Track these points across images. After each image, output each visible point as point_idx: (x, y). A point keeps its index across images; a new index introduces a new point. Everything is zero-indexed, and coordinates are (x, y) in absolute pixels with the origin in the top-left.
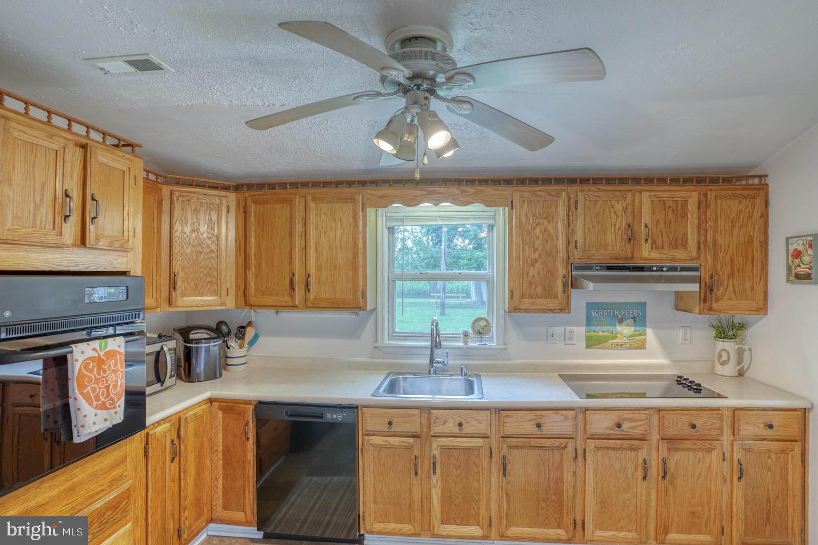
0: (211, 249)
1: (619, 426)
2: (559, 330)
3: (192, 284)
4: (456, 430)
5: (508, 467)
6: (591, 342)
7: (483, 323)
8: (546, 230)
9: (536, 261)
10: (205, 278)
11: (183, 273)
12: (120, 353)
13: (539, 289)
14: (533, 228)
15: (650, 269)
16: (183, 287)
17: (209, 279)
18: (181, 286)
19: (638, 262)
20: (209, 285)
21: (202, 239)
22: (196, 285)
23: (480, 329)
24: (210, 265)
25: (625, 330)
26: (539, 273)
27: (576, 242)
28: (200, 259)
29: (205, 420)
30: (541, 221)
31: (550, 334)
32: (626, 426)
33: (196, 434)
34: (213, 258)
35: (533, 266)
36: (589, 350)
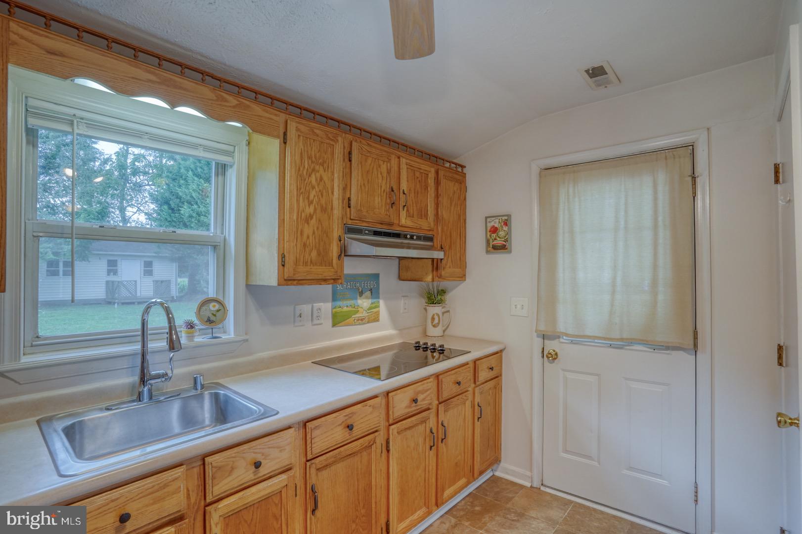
1: (415, 401)
2: (306, 308)
4: (249, 475)
6: (338, 320)
7: (214, 307)
8: (321, 179)
9: (311, 217)
13: (314, 254)
14: (308, 175)
15: (405, 237)
19: (396, 229)
23: (211, 315)
25: (364, 303)
26: (314, 233)
27: (352, 200)
30: (317, 167)
31: (298, 314)
32: (420, 397)
35: (308, 223)
36: (334, 328)
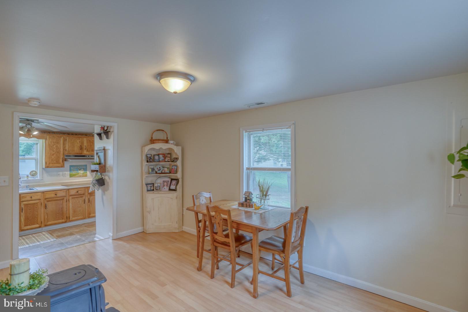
1: (77, 192)
2: (61, 173)
4: (30, 199)
5: (47, 207)
6: (71, 176)
7: (34, 172)
8: (57, 146)
9: (54, 154)
13: (55, 162)
14: (53, 145)
15: (86, 156)
19: (84, 155)
23: (33, 174)
25: (81, 172)
26: (55, 157)
27: (66, 149)
30: (56, 144)
31: (58, 174)
32: (79, 192)
36: (70, 178)
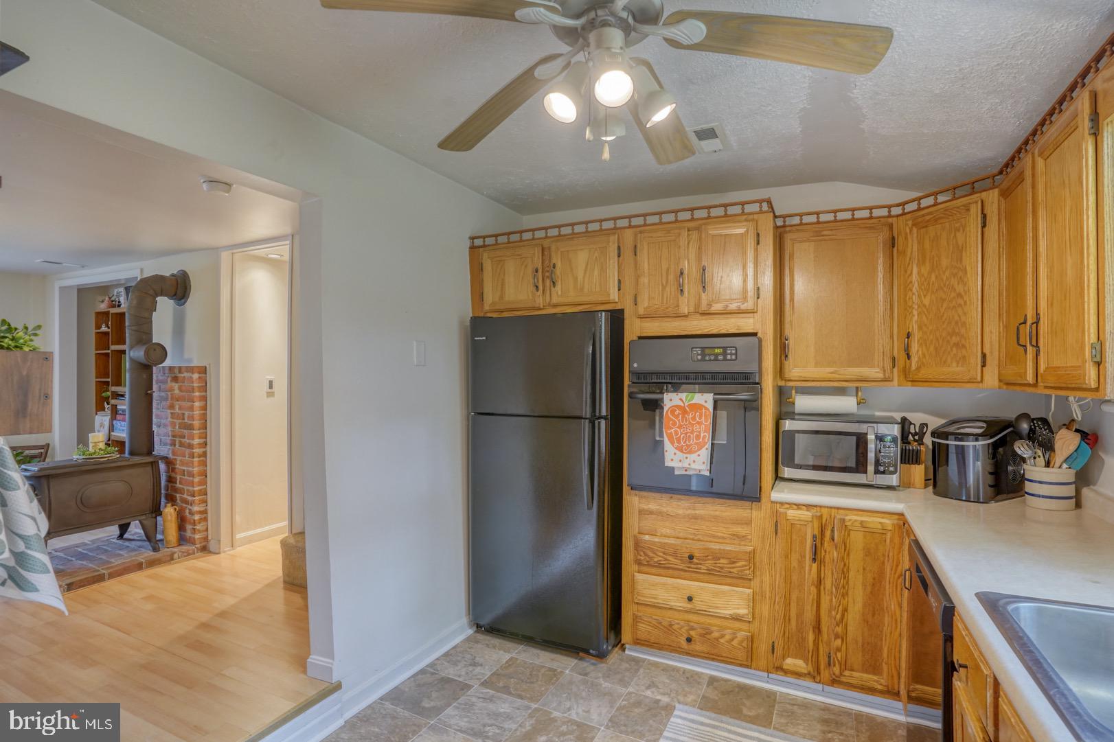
0: (958, 291)
3: (932, 348)
10: (949, 338)
11: (921, 333)
12: (706, 408)
16: (920, 352)
17: (955, 339)
18: (918, 351)
20: (954, 349)
21: (945, 278)
22: (936, 349)
24: (956, 318)
28: (942, 311)
29: (888, 541)
33: (868, 552)
34: (960, 305)
